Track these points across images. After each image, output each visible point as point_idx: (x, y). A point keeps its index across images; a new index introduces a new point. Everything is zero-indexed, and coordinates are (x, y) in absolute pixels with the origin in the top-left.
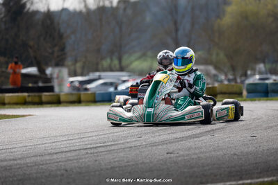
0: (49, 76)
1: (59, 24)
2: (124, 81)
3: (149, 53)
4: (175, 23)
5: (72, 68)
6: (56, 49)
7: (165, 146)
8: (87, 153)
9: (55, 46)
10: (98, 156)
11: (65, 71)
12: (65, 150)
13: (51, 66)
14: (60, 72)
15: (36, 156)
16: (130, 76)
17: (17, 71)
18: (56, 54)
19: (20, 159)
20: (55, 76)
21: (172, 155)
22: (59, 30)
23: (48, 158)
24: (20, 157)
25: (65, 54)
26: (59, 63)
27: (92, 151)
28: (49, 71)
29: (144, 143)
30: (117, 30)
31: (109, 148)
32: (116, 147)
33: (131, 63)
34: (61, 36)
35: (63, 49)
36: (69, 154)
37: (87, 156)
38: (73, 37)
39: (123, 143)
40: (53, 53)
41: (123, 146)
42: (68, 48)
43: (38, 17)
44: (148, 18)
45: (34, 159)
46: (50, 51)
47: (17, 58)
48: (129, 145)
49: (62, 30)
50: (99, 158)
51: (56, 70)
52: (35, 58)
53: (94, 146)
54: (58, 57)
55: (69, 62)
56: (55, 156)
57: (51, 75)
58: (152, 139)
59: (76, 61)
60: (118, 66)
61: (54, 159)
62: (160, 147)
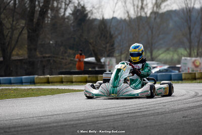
0: (103, 64)
1: (110, 28)
2: (154, 68)
3: (171, 49)
4: (190, 28)
5: (119, 58)
6: (108, 45)
7: (181, 112)
8: (128, 116)
9: (107, 43)
10: (135, 118)
11: (114, 60)
12: (113, 114)
13: (105, 57)
14: (110, 60)
15: (94, 118)
16: (158, 64)
17: (81, 59)
18: (108, 49)
19: (83, 120)
20: (107, 63)
21: (186, 118)
22: (110, 33)
23: (101, 119)
24: (82, 118)
25: (114, 49)
26: (110, 55)
27: (132, 115)
28: (103, 60)
29: (167, 110)
30: (150, 32)
31: (143, 113)
32: (148, 113)
33: (159, 55)
34: (111, 36)
35: (113, 45)
36: (116, 117)
37: (128, 118)
38: (119, 37)
39: (153, 110)
40: (105, 48)
41: (153, 112)
42: (116, 45)
43: (96, 23)
44: (171, 25)
45: (92, 120)
46: (104, 46)
47: (81, 51)
48: (157, 111)
49: (112, 32)
50: (137, 120)
51: (108, 59)
52: (94, 51)
53: (134, 111)
54: (109, 50)
55: (116, 54)
56: (106, 118)
57: (104, 62)
58: (172, 107)
59: (121, 54)
60: (150, 57)
61: (106, 120)
62: (178, 113)
